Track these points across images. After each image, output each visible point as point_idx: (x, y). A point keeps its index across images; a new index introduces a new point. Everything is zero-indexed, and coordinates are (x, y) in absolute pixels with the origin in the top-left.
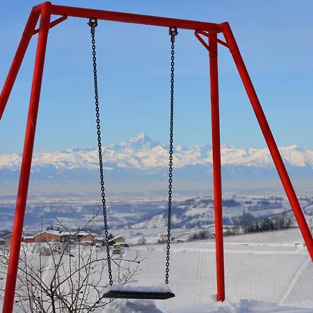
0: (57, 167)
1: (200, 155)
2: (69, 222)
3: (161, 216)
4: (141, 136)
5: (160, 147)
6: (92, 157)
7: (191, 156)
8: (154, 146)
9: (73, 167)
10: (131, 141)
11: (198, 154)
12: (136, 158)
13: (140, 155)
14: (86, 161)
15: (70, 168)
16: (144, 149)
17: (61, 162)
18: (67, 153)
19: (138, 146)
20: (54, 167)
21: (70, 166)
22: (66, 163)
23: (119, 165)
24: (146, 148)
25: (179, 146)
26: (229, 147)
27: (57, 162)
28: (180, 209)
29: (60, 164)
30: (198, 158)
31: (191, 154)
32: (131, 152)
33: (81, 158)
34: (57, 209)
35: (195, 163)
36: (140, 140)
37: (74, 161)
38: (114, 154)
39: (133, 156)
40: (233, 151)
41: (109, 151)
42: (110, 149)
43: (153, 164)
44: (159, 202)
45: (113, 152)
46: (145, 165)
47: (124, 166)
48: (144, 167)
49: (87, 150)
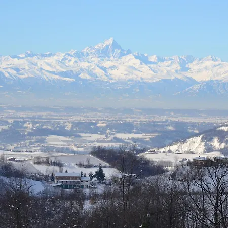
0: (7, 75)
1: (179, 68)
2: (64, 141)
3: (199, 139)
4: (110, 41)
5: (130, 56)
6: (48, 65)
7: (169, 69)
8: (124, 55)
9: (26, 76)
10: (96, 47)
11: (177, 66)
12: (102, 68)
13: (107, 64)
14: (41, 69)
15: (22, 77)
16: (112, 58)
17: (11, 68)
18: (19, 58)
19: (104, 53)
20: (3, 74)
21: (23, 74)
22: (17, 70)
23: (82, 76)
24: (114, 57)
25: (154, 56)
26: (215, 60)
27: (6, 68)
28: (223, 131)
29: (9, 70)
30: (177, 71)
31: (168, 66)
32: (96, 60)
33: (36, 65)
34: (42, 126)
35: (173, 78)
36: (108, 46)
37: (27, 68)
38: (76, 62)
39: (98, 66)
40: (219, 65)
41: (70, 58)
42: (71, 56)
43: (123, 77)
44: (163, 122)
45: (73, 60)
46: (113, 76)
47: (89, 77)
48: (112, 79)
49: (43, 56)
